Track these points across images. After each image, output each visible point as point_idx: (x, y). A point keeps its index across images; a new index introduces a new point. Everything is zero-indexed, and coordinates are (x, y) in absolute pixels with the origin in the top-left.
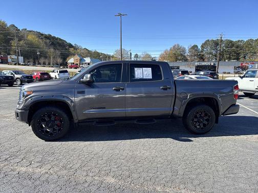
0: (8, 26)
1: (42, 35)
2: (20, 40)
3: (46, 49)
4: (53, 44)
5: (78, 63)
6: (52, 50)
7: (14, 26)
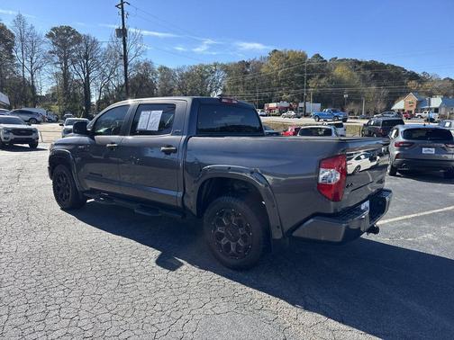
0: (310, 57)
1: (360, 63)
2: (321, 77)
3: (362, 88)
4: (376, 77)
5: (413, 109)
6: (374, 88)
7: (318, 55)
